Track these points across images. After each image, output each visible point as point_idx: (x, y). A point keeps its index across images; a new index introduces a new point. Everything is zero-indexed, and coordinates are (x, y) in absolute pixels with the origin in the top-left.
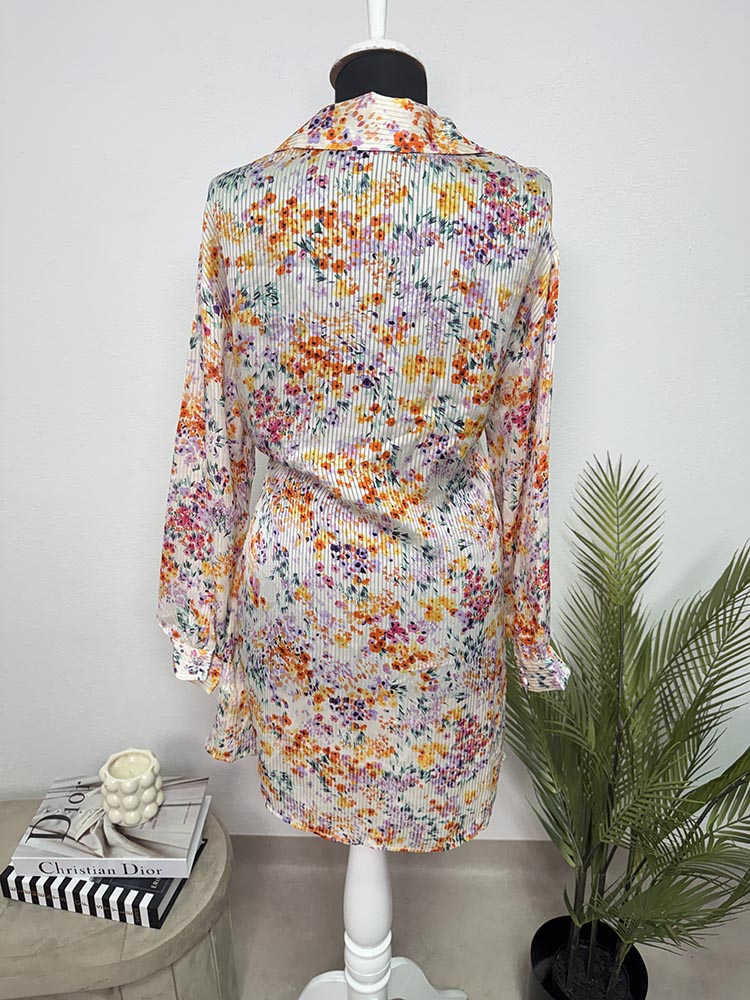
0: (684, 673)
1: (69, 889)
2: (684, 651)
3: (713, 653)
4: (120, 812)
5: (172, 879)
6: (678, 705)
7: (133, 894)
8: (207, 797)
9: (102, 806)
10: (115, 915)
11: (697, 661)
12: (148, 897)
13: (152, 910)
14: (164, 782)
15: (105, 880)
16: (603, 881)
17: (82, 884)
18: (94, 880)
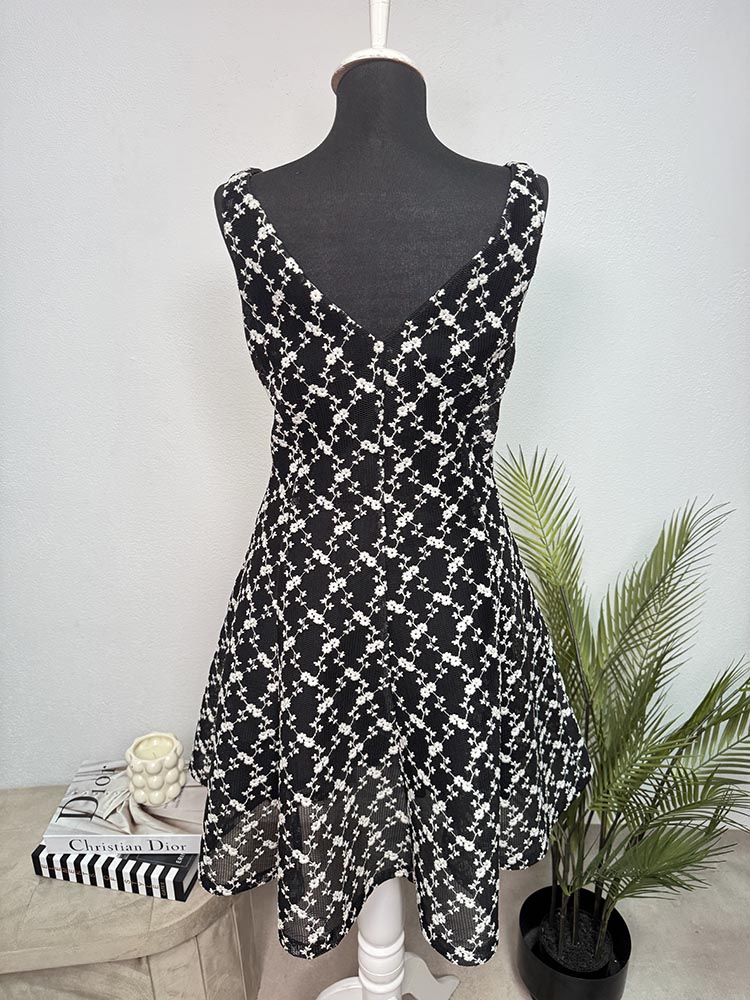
1: (98, 865)
4: (145, 792)
5: (196, 855)
7: (159, 869)
9: (128, 787)
10: (142, 889)
12: (173, 872)
13: (178, 884)
15: (132, 857)
17: (110, 860)
18: (122, 856)
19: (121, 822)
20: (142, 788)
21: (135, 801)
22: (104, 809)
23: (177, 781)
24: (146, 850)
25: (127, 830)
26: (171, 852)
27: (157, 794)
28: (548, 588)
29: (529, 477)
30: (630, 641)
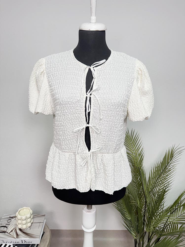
4: (21, 225)
5: (35, 244)
8: (45, 220)
9: (16, 223)
15: (16, 245)
17: (10, 246)
19: (14, 234)
20: (20, 224)
21: (18, 227)
22: (9, 230)
23: (31, 222)
24: (21, 243)
25: (15, 237)
26: (28, 243)
27: (24, 226)
28: (135, 167)
29: (130, 136)
30: (157, 184)
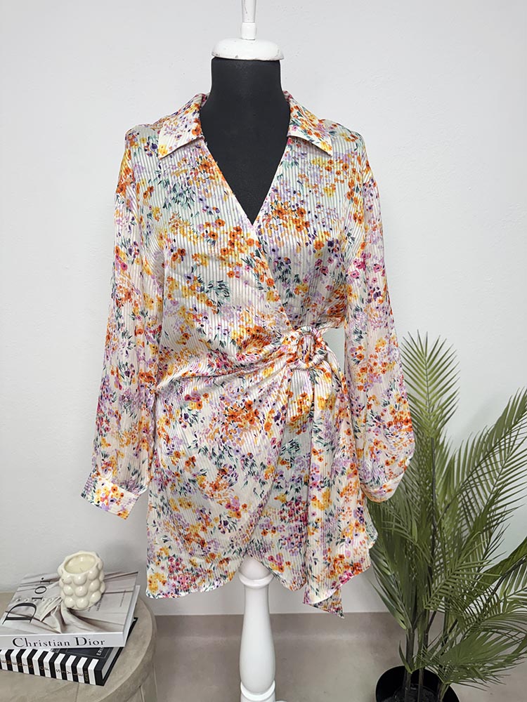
0: (478, 484)
1: (36, 658)
2: (478, 469)
3: (497, 469)
4: (73, 598)
5: (112, 648)
6: (475, 508)
7: (83, 660)
8: (137, 586)
9: (60, 595)
10: (70, 677)
11: (487, 475)
12: (94, 662)
13: (98, 672)
14: (106, 576)
15: (62, 651)
16: (426, 638)
17: (45, 654)
18: (54, 650)
19: (54, 623)
21: (65, 605)
22: (41, 613)
24: (73, 645)
25: (58, 629)
26: (93, 646)
27: (82, 600)
